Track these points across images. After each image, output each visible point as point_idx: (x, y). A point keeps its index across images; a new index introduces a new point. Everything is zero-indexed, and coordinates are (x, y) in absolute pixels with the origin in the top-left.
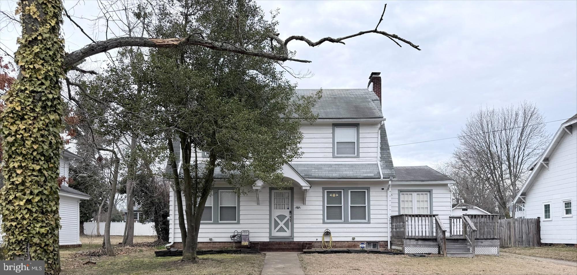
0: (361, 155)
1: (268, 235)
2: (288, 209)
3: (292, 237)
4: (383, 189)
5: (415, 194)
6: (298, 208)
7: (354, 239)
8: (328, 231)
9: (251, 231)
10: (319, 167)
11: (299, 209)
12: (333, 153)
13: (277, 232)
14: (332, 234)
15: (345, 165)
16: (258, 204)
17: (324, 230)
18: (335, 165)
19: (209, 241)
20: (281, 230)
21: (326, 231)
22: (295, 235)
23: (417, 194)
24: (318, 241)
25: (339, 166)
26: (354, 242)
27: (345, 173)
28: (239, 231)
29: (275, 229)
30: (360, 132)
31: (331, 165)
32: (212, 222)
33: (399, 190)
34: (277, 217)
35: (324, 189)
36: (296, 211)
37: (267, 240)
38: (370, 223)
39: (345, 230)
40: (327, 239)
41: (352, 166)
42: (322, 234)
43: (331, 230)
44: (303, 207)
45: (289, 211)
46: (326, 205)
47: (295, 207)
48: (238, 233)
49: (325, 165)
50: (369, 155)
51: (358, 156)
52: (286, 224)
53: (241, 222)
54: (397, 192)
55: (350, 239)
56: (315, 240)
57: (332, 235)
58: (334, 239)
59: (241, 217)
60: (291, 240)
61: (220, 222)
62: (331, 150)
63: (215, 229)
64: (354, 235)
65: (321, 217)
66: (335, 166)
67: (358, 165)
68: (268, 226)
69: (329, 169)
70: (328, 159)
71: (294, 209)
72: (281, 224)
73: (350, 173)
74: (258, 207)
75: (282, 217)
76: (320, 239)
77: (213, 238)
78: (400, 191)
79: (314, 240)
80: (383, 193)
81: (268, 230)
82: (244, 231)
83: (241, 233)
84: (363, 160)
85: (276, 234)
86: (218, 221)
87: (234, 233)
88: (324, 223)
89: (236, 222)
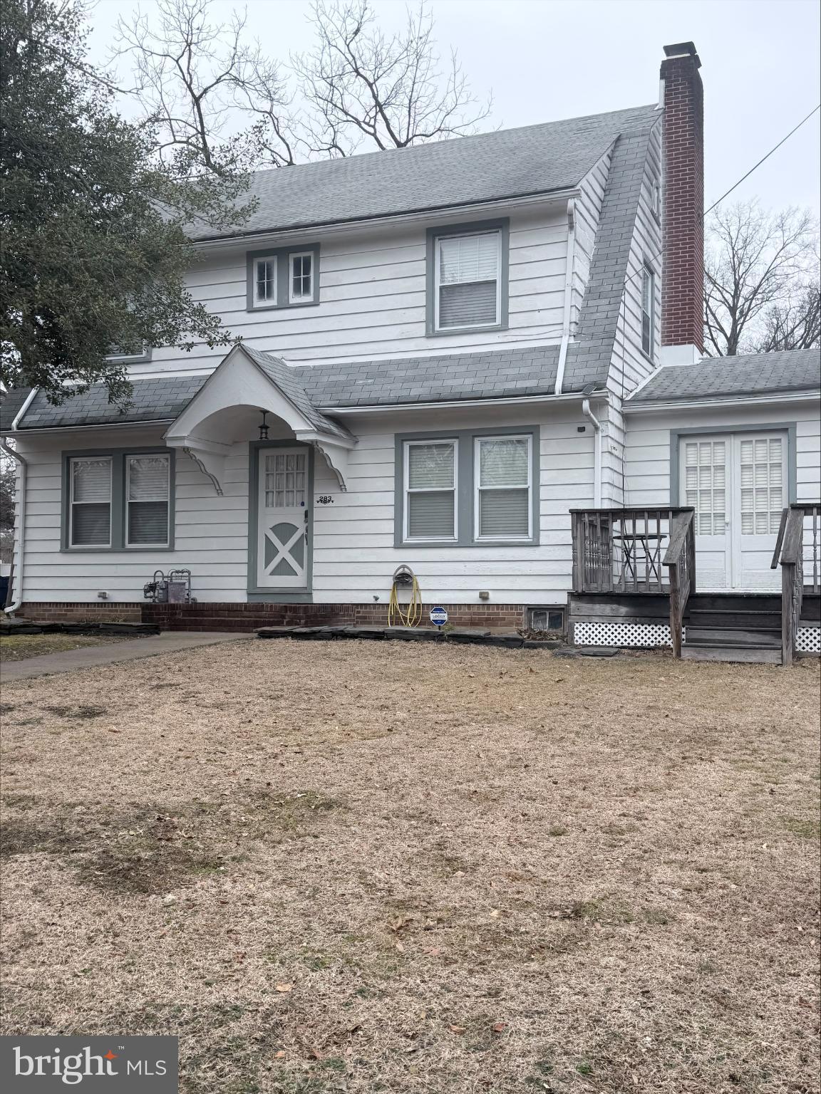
0: (513, 321)
1: (244, 583)
2: (303, 504)
3: (308, 591)
4: (581, 430)
5: (734, 443)
6: (325, 501)
7: (484, 596)
8: (407, 571)
9: (194, 570)
10: (379, 371)
11: (327, 505)
12: (429, 320)
13: (272, 574)
14: (419, 580)
15: (459, 358)
16: (220, 492)
17: (392, 569)
18: (432, 359)
19: (101, 600)
20: (284, 569)
21: (401, 571)
22: (317, 583)
23: (742, 442)
24: (379, 602)
25: (442, 363)
26: (488, 609)
27: (450, 382)
28: (167, 571)
29: (267, 564)
30: (511, 246)
31: (415, 363)
32: (108, 546)
33: (672, 432)
34: (274, 529)
35: (400, 439)
36: (319, 512)
37: (241, 598)
38: (539, 546)
39: (461, 568)
40: (404, 597)
41: (479, 359)
42: (389, 583)
43: (415, 569)
44: (339, 499)
45: (303, 509)
46: (406, 488)
47: (316, 498)
48: (163, 577)
49: (399, 363)
50: (537, 318)
51: (504, 328)
52: (296, 551)
53: (179, 545)
54: (666, 439)
55: (473, 598)
56: (373, 601)
57: (422, 583)
58: (426, 598)
59: (179, 532)
60: (304, 600)
61: (129, 546)
62: (421, 314)
63: (114, 567)
64: (485, 585)
65: (390, 527)
66: (427, 365)
67: (501, 354)
68: (244, 556)
69: (410, 373)
70: (411, 345)
71: (316, 504)
72: (284, 552)
73: (465, 384)
74: (220, 502)
75: (284, 531)
76: (385, 598)
77: (107, 592)
78: (680, 436)
79: (367, 598)
80: (582, 444)
81: (244, 570)
82: (177, 572)
83: (171, 577)
84: (519, 338)
85: (268, 580)
86: (123, 545)
87: (155, 577)
88: (399, 545)
89: (166, 546)
